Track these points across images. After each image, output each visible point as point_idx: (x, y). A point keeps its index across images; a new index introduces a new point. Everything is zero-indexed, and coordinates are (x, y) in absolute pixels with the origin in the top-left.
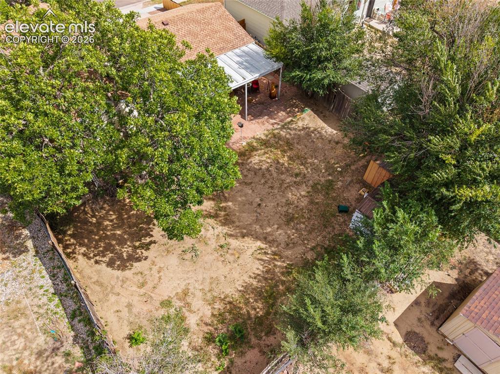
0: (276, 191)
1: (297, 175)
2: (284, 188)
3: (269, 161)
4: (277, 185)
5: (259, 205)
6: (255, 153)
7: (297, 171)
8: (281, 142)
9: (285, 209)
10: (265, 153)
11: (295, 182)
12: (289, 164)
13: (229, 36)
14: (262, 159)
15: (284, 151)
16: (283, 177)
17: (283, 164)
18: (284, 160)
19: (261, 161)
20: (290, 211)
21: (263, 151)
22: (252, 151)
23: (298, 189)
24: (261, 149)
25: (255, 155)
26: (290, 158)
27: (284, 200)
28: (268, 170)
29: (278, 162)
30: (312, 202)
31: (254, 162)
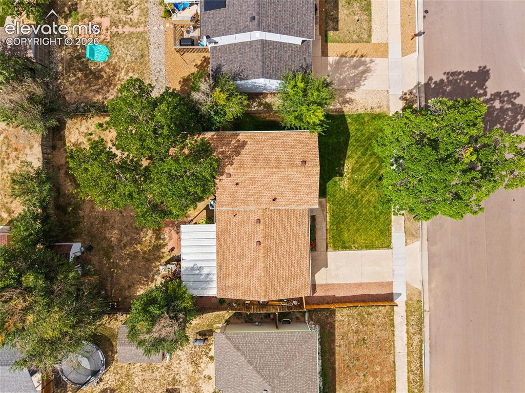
0: (123, 227)
1: (125, 246)
2: (122, 231)
3: (144, 239)
4: (126, 230)
5: (121, 213)
6: (154, 237)
7: (127, 248)
8: (152, 257)
9: (111, 222)
10: (150, 242)
11: (121, 241)
12: (135, 248)
14: (147, 237)
15: (145, 253)
16: (129, 238)
17: (137, 245)
18: (139, 247)
19: (147, 235)
20: (108, 224)
21: (153, 242)
22: (157, 236)
23: (117, 238)
24: (155, 242)
25: (153, 235)
26: (138, 252)
27: (116, 226)
28: (138, 234)
29: (139, 243)
30: (105, 238)
31: (149, 231)
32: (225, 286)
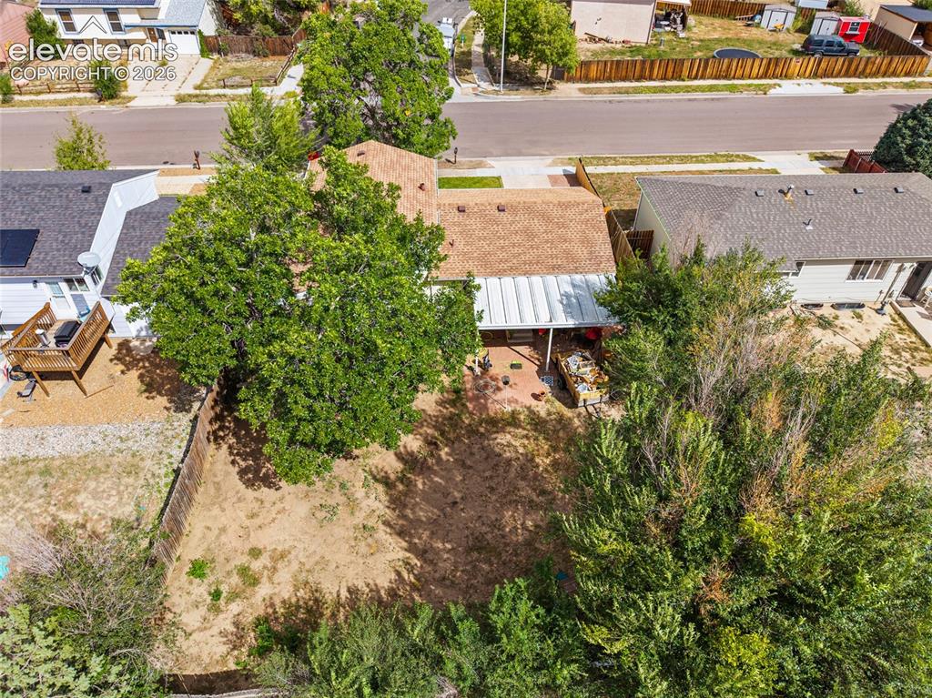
0: (494, 498)
1: (543, 492)
2: (510, 500)
3: (521, 450)
4: (502, 490)
5: (455, 503)
6: (512, 430)
7: (549, 487)
8: (561, 434)
9: (484, 529)
10: (526, 437)
11: (531, 501)
12: (546, 470)
13: (581, 252)
14: (514, 443)
15: (555, 449)
16: (522, 484)
17: (537, 466)
18: (543, 462)
19: (509, 445)
20: (489, 537)
21: (525, 432)
22: (509, 424)
23: (526, 513)
24: (524, 429)
25: (509, 433)
26: (555, 464)
27: (493, 517)
28: (509, 461)
29: (532, 460)
30: (529, 543)
31: (499, 441)
32: (590, 260)
